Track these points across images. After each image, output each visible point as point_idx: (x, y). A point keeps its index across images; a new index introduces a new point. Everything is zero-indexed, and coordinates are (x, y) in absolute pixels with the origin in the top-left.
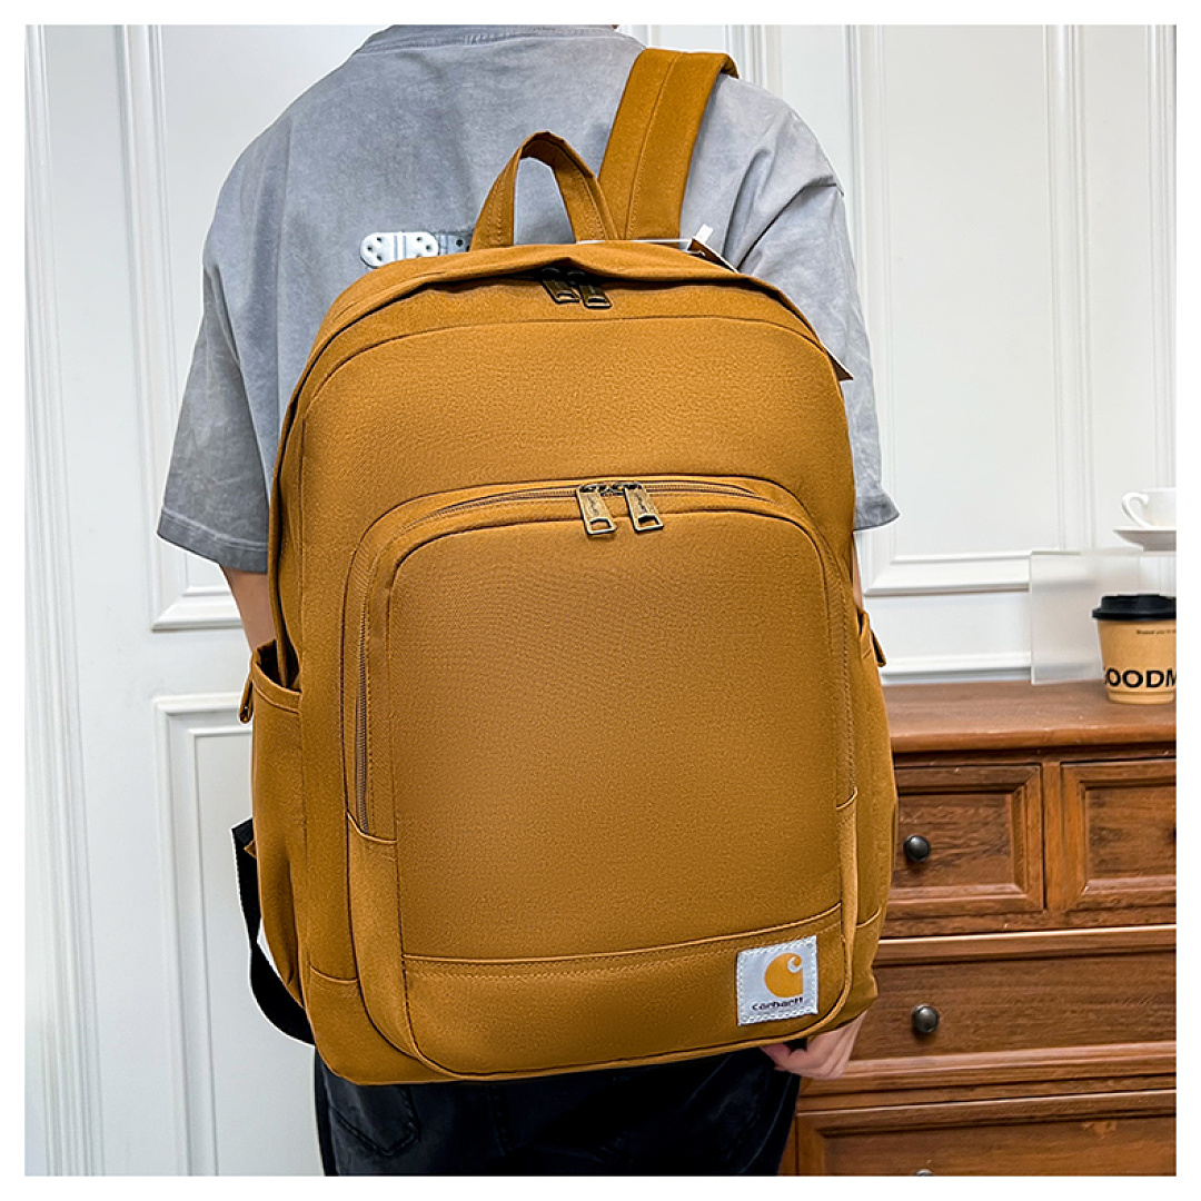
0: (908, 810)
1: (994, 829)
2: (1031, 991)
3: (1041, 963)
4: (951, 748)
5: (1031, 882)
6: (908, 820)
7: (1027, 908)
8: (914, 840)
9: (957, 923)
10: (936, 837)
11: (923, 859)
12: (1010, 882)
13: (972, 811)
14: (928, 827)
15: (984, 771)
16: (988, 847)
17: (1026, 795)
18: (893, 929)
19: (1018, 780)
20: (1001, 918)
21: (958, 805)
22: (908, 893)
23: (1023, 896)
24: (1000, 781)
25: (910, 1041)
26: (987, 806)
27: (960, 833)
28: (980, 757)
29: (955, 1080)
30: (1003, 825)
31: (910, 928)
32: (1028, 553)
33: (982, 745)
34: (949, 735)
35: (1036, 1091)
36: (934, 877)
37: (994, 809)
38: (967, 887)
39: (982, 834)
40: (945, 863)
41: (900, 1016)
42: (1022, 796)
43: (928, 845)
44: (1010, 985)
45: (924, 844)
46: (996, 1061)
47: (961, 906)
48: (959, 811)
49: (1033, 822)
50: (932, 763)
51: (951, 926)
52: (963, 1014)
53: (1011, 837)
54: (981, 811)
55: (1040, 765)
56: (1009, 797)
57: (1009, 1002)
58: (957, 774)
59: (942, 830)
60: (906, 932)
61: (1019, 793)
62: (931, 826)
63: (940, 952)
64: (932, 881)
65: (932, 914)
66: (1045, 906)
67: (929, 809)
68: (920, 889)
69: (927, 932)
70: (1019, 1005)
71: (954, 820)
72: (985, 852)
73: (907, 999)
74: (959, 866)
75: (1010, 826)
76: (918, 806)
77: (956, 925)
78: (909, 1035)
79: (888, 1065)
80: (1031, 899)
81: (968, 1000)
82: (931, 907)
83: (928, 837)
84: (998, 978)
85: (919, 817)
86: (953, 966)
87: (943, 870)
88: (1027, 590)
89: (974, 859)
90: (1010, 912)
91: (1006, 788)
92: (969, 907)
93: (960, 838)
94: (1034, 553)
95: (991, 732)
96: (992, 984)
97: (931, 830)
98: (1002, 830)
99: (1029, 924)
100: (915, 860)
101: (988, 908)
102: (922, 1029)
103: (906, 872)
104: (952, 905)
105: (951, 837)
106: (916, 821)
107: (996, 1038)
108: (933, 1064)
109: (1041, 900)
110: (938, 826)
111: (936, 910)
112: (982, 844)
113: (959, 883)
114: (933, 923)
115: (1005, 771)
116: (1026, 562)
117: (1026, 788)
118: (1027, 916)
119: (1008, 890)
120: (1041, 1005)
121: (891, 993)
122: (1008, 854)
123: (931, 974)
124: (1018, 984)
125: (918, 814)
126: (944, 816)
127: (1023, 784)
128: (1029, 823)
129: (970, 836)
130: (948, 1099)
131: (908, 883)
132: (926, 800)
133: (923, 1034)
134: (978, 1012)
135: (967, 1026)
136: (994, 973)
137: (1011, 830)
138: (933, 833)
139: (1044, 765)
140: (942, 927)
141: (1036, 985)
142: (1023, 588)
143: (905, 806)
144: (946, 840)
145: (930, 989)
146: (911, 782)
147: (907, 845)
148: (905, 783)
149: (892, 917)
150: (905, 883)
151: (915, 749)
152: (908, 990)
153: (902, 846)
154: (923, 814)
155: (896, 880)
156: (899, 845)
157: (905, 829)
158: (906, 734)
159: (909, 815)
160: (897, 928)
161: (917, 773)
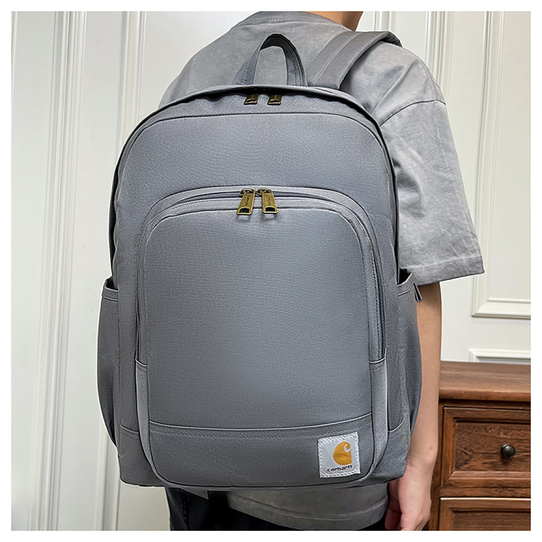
0: (506, 431)
6: (505, 436)
8: (507, 447)
10: (519, 446)
11: (510, 457)
14: (514, 441)
18: (491, 492)
22: (500, 474)
31: (500, 492)
43: (514, 450)
45: (513, 449)
50: (521, 408)
59: (522, 443)
60: (498, 494)
62: (516, 440)
63: (514, 506)
64: (513, 468)
65: (512, 486)
67: (516, 432)
68: (506, 472)
69: (508, 495)
76: (511, 429)
77: (523, 492)
82: (511, 482)
83: (514, 446)
85: (510, 435)
86: (520, 514)
87: (519, 462)
97: (516, 442)
100: (506, 457)
103: (500, 463)
105: (525, 447)
106: (509, 437)
110: (520, 441)
111: (514, 484)
114: (512, 490)
121: (487, 526)
123: (508, 517)
125: (511, 433)
126: (523, 436)
131: (501, 469)
132: (514, 426)
138: (517, 444)
140: (516, 493)
143: (504, 429)
144: (523, 448)
145: (508, 525)
146: (509, 417)
147: (503, 449)
148: (506, 417)
149: (492, 486)
150: (499, 469)
151: (514, 400)
152: (495, 525)
153: (500, 450)
154: (513, 434)
155: (494, 467)
156: (498, 448)
157: (502, 440)
158: (509, 391)
159: (505, 434)
160: (494, 492)
161: (513, 412)
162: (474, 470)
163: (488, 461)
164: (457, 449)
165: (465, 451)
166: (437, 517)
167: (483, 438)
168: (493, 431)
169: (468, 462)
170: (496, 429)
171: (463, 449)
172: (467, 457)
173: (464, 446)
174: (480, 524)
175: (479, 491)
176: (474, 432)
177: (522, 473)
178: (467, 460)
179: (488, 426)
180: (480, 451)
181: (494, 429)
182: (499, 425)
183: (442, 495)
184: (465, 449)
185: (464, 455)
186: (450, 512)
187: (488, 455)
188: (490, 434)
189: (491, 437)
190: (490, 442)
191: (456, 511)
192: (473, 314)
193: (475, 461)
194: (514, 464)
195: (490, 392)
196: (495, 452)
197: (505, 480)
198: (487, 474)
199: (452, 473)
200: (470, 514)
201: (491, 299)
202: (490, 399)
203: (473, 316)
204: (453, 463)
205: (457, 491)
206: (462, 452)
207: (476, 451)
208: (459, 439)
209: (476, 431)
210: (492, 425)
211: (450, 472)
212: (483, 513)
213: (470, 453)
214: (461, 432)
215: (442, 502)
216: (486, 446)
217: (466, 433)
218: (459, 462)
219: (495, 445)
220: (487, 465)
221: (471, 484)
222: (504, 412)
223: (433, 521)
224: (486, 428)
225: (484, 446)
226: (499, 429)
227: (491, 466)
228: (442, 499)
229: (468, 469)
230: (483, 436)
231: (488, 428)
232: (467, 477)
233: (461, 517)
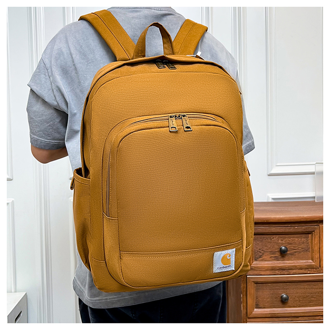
0: (282, 239)
1: (306, 244)
2: (316, 290)
3: (319, 283)
4: (294, 221)
5: (316, 259)
6: (282, 242)
7: (315, 267)
8: (283, 248)
9: (294, 271)
10: (289, 247)
11: (285, 253)
12: (310, 260)
13: (300, 240)
15: (303, 228)
16: (303, 250)
17: (315, 235)
18: (276, 272)
19: (312, 230)
20: (307, 270)
21: (296, 238)
22: (281, 262)
23: (314, 264)
24: (308, 231)
25: (280, 304)
26: (304, 238)
27: (296, 246)
28: (302, 224)
29: (293, 315)
30: (308, 243)
31: (281, 272)
32: (315, 163)
33: (302, 220)
34: (293, 217)
35: (316, 318)
36: (288, 258)
37: (306, 239)
38: (297, 261)
39: (302, 246)
40: (292, 254)
41: (277, 297)
42: (314, 235)
44: (309, 289)
45: (286, 249)
46: (305, 310)
47: (296, 266)
48: (297, 239)
49: (317, 242)
50: (289, 226)
51: (293, 272)
52: (296, 297)
53: (310, 247)
54: (302, 239)
55: (319, 226)
56: (310, 235)
57: (309, 294)
58: (296, 229)
59: (292, 245)
60: (280, 274)
61: (313, 234)
63: (289, 279)
64: (288, 259)
65: (287, 269)
66: (320, 267)
67: (288, 239)
68: (284, 261)
69: (285, 274)
70: (312, 294)
71: (295, 242)
72: (303, 251)
73: (279, 292)
74: (295, 255)
75: (310, 244)
76: (285, 238)
78: (280, 302)
79: (274, 310)
80: (316, 265)
81: (297, 293)
82: (287, 266)
83: (287, 247)
84: (306, 287)
86: (293, 283)
87: (291, 256)
88: (314, 174)
89: (300, 253)
90: (310, 268)
91: (309, 232)
92: (298, 267)
93: (296, 247)
94: (317, 163)
95: (305, 216)
96: (304, 289)
97: (288, 245)
98: (308, 245)
99: (315, 271)
100: (283, 253)
101: (304, 267)
102: (283, 300)
103: (280, 257)
104: (293, 266)
105: (294, 247)
106: (284, 242)
107: (305, 303)
108: (286, 310)
109: (319, 265)
110: (291, 244)
112: (302, 249)
113: (295, 260)
114: (288, 271)
115: (309, 227)
116: (314, 166)
117: (315, 232)
118: (315, 269)
119: (309, 262)
120: (318, 294)
121: (275, 290)
122: (309, 251)
123: (286, 286)
124: (311, 288)
125: (285, 240)
126: (292, 241)
127: (314, 231)
128: (316, 242)
129: (299, 246)
130: (291, 320)
132: (286, 236)
133: (284, 302)
134: (300, 296)
135: (297, 300)
136: (305, 285)
137: (310, 245)
139: (320, 226)
140: (290, 272)
141: (317, 289)
142: (313, 173)
143: (281, 238)
144: (292, 248)
145: (286, 289)
146: (283, 231)
147: (281, 249)
148: (281, 231)
149: (276, 269)
150: (280, 260)
151: (284, 221)
152: (280, 290)
153: (279, 249)
154: (286, 240)
155: (277, 259)
156: (278, 249)
157: (280, 244)
158: (281, 217)
159: (282, 240)
160: (277, 272)
161: (285, 228)
162: (265, 261)
163: (273, 256)
164: (255, 250)
165: (259, 250)
166: (246, 286)
167: (269, 244)
168: (275, 239)
169: (261, 257)
170: (276, 238)
171: (258, 250)
172: (261, 254)
173: (259, 248)
174: (271, 290)
175: (268, 272)
176: (264, 240)
177: (293, 261)
178: (261, 256)
179: (271, 237)
180: (268, 251)
181: (275, 238)
182: (278, 236)
183: (248, 274)
184: (259, 249)
185: (259, 253)
186: (253, 283)
187: (273, 253)
188: (273, 241)
189: (273, 243)
190: (273, 245)
191: (256, 283)
192: (268, 174)
193: (265, 256)
194: (288, 257)
195: (269, 218)
196: (277, 251)
197: (283, 266)
198: (273, 263)
199: (252, 263)
200: (264, 284)
201: (278, 164)
202: (269, 221)
203: (269, 175)
204: (253, 257)
205: (256, 272)
206: (258, 251)
207: (266, 250)
208: (255, 244)
209: (265, 240)
210: (274, 236)
211: (251, 262)
212: (272, 284)
213: (262, 252)
214: (256, 240)
215: (248, 278)
216: (271, 248)
217: (260, 241)
218: (257, 256)
219: (276, 247)
220: (272, 258)
221: (263, 268)
222: (280, 229)
223: (244, 289)
224: (270, 238)
225: (270, 248)
226: (278, 238)
227: (274, 258)
228: (248, 276)
229: (262, 260)
230: (269, 242)
231: (272, 238)
232: (261, 265)
233: (260, 286)
